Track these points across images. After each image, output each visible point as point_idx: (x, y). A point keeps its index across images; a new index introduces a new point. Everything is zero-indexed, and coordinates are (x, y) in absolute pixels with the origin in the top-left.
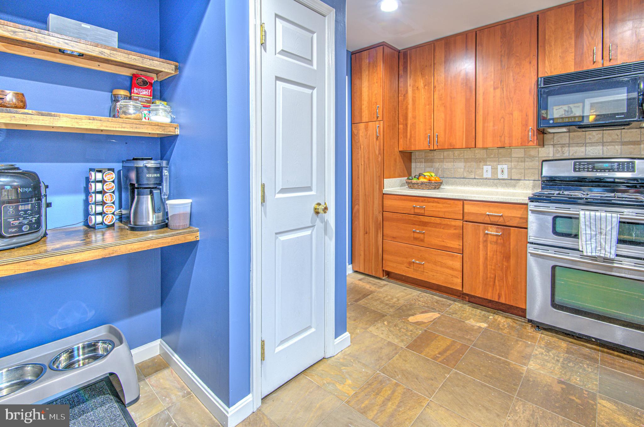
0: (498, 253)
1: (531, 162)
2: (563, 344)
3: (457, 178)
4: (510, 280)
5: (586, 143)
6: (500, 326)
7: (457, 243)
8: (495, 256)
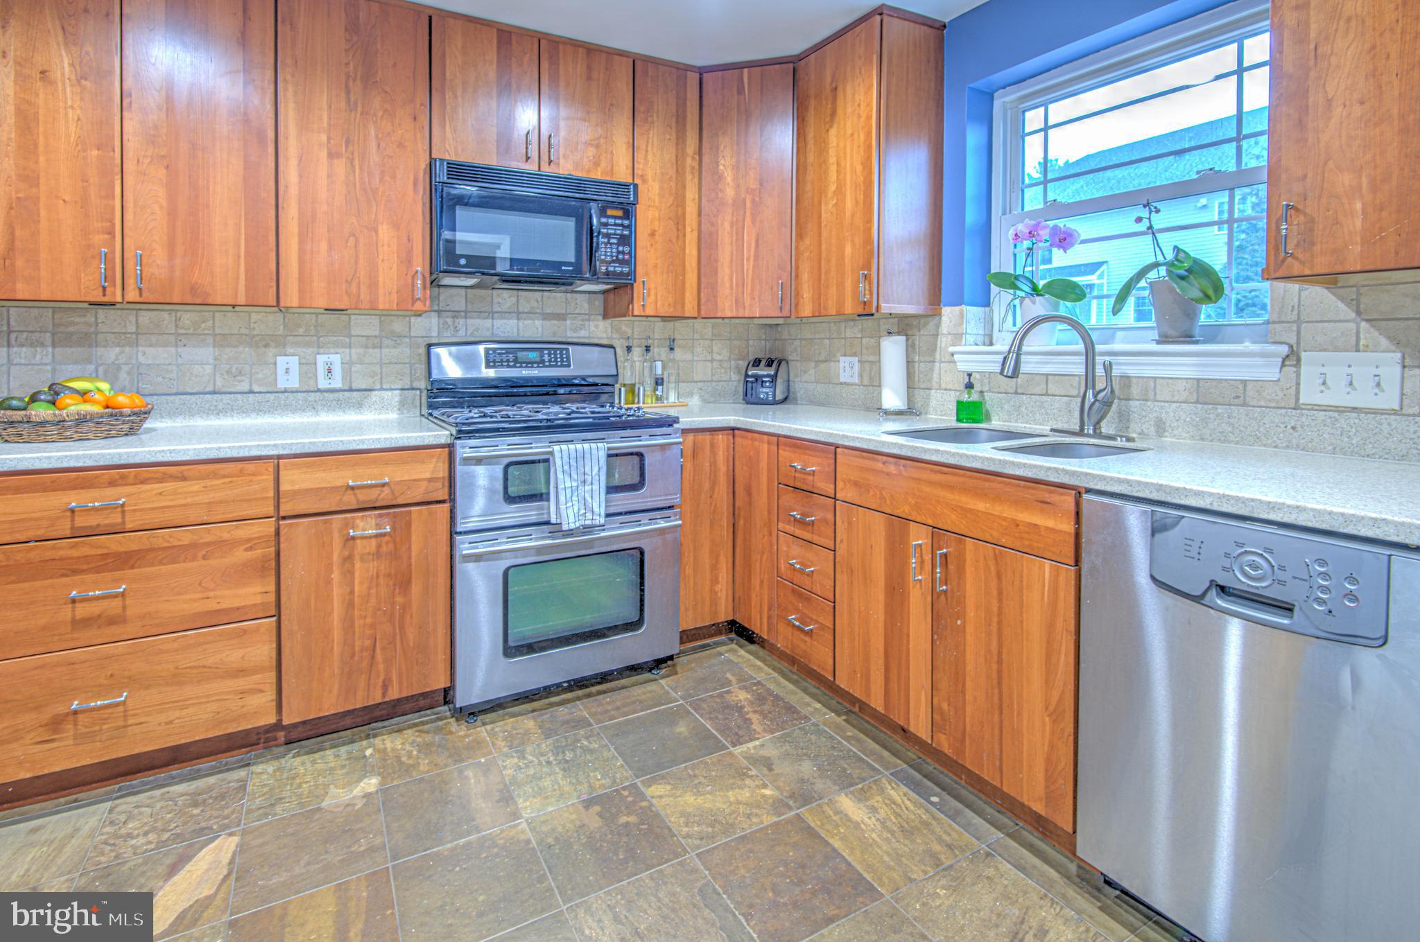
0: (381, 580)
1: (395, 347)
2: (525, 723)
3: (191, 394)
4: (411, 635)
5: (494, 313)
6: (404, 759)
7: (259, 589)
8: (373, 591)
